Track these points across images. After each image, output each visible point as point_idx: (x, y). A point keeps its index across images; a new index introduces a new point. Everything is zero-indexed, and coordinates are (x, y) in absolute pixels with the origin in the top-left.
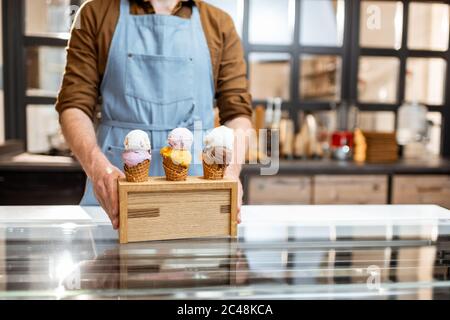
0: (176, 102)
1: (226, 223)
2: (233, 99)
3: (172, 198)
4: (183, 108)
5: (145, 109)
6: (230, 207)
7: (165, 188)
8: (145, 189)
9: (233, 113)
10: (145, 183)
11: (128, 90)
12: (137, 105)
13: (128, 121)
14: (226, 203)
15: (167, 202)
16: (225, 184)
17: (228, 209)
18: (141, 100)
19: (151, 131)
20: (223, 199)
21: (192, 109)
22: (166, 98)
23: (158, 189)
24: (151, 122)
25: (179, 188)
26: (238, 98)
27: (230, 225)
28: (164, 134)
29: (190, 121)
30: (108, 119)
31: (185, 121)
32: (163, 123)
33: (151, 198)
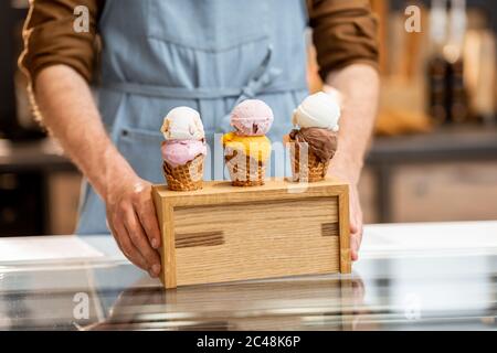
0: (240, 46)
1: (332, 251)
2: (342, 31)
3: (242, 214)
4: (252, 55)
5: (185, 61)
6: (337, 225)
7: (230, 199)
8: (199, 202)
9: (341, 56)
10: (198, 192)
11: (154, 28)
12: (171, 54)
13: (156, 83)
14: (331, 219)
15: (236, 221)
16: (328, 188)
17: (335, 229)
18: (178, 45)
19: (197, 100)
20: (326, 213)
21: (268, 57)
22: (222, 40)
23: (221, 200)
24: (196, 83)
25: (254, 197)
26: (351, 29)
27: (339, 254)
28: (221, 104)
29: (265, 78)
30: (119, 81)
31: (256, 79)
32: (218, 84)
33: (210, 216)
